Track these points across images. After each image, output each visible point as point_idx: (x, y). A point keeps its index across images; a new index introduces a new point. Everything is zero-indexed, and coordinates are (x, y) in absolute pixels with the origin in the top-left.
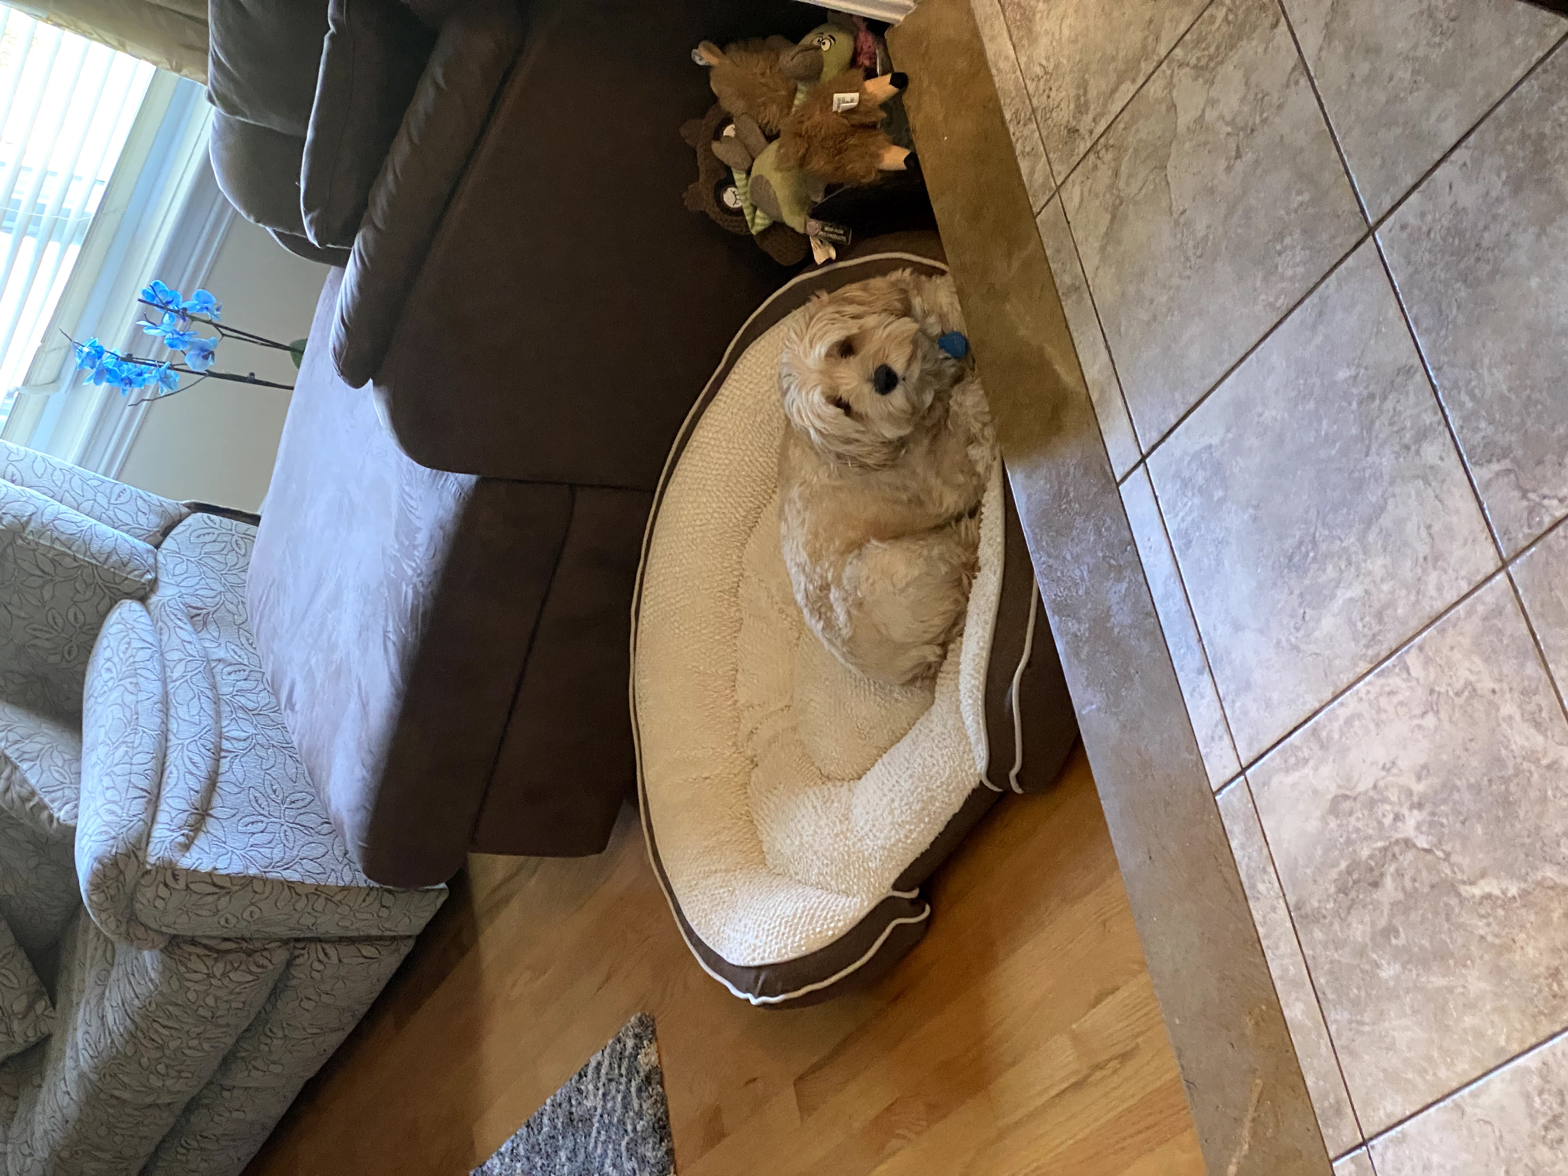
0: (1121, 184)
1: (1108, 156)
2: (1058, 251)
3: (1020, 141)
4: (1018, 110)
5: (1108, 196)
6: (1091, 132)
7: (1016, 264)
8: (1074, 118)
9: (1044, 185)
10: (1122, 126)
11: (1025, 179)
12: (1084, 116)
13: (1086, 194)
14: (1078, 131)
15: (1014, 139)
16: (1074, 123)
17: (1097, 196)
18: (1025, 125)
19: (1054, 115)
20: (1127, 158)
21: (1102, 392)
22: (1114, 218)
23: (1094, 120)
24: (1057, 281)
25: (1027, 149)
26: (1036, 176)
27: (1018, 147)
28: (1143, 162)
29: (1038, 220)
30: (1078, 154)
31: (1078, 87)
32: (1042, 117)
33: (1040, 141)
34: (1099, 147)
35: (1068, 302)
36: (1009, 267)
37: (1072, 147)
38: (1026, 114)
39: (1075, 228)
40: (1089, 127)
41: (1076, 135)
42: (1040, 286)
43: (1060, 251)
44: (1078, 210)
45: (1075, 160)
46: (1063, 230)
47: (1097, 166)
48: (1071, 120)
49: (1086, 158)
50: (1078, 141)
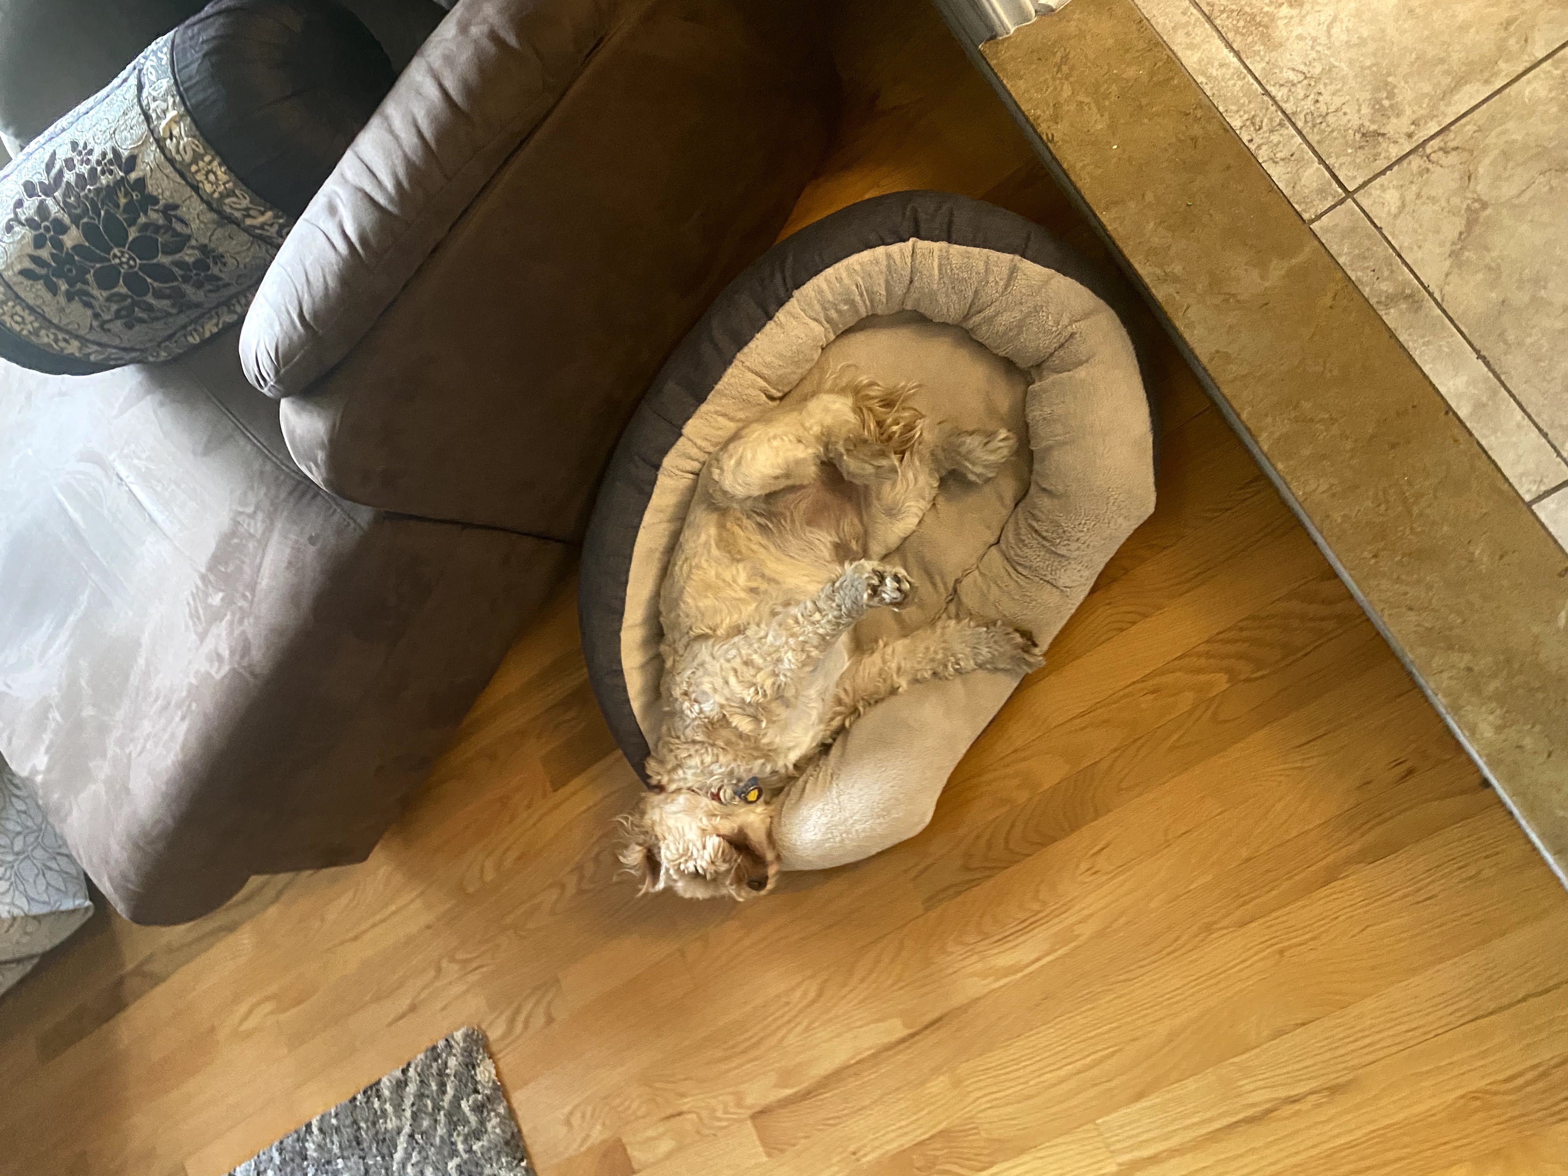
0: (1481, 187)
1: (1453, 158)
2: (1363, 259)
3: (1265, 148)
4: (1253, 117)
5: (1456, 201)
6: (1409, 135)
7: (1277, 273)
8: (1374, 122)
9: (1322, 192)
10: (1470, 129)
11: (1280, 184)
12: (1394, 120)
13: (1410, 197)
14: (1383, 134)
15: (1252, 147)
16: (1373, 127)
17: (1433, 200)
18: (1272, 131)
19: (1330, 119)
20: (1487, 161)
21: (1479, 406)
22: (1471, 223)
23: (1413, 123)
25: (1281, 155)
26: (1304, 183)
27: (1263, 155)
28: (1518, 165)
29: (1315, 226)
30: (1388, 158)
31: (1377, 89)
32: (1306, 122)
33: (1305, 146)
34: (1428, 150)
35: (1392, 311)
36: (1262, 278)
37: (1373, 151)
38: (1271, 120)
39: (1393, 234)
40: (1405, 130)
41: (1380, 139)
42: (1330, 295)
43: (1365, 258)
44: (1396, 216)
45: (1382, 164)
46: (1369, 237)
47: (1428, 170)
48: (1367, 124)
49: (1407, 160)
50: (1384, 145)
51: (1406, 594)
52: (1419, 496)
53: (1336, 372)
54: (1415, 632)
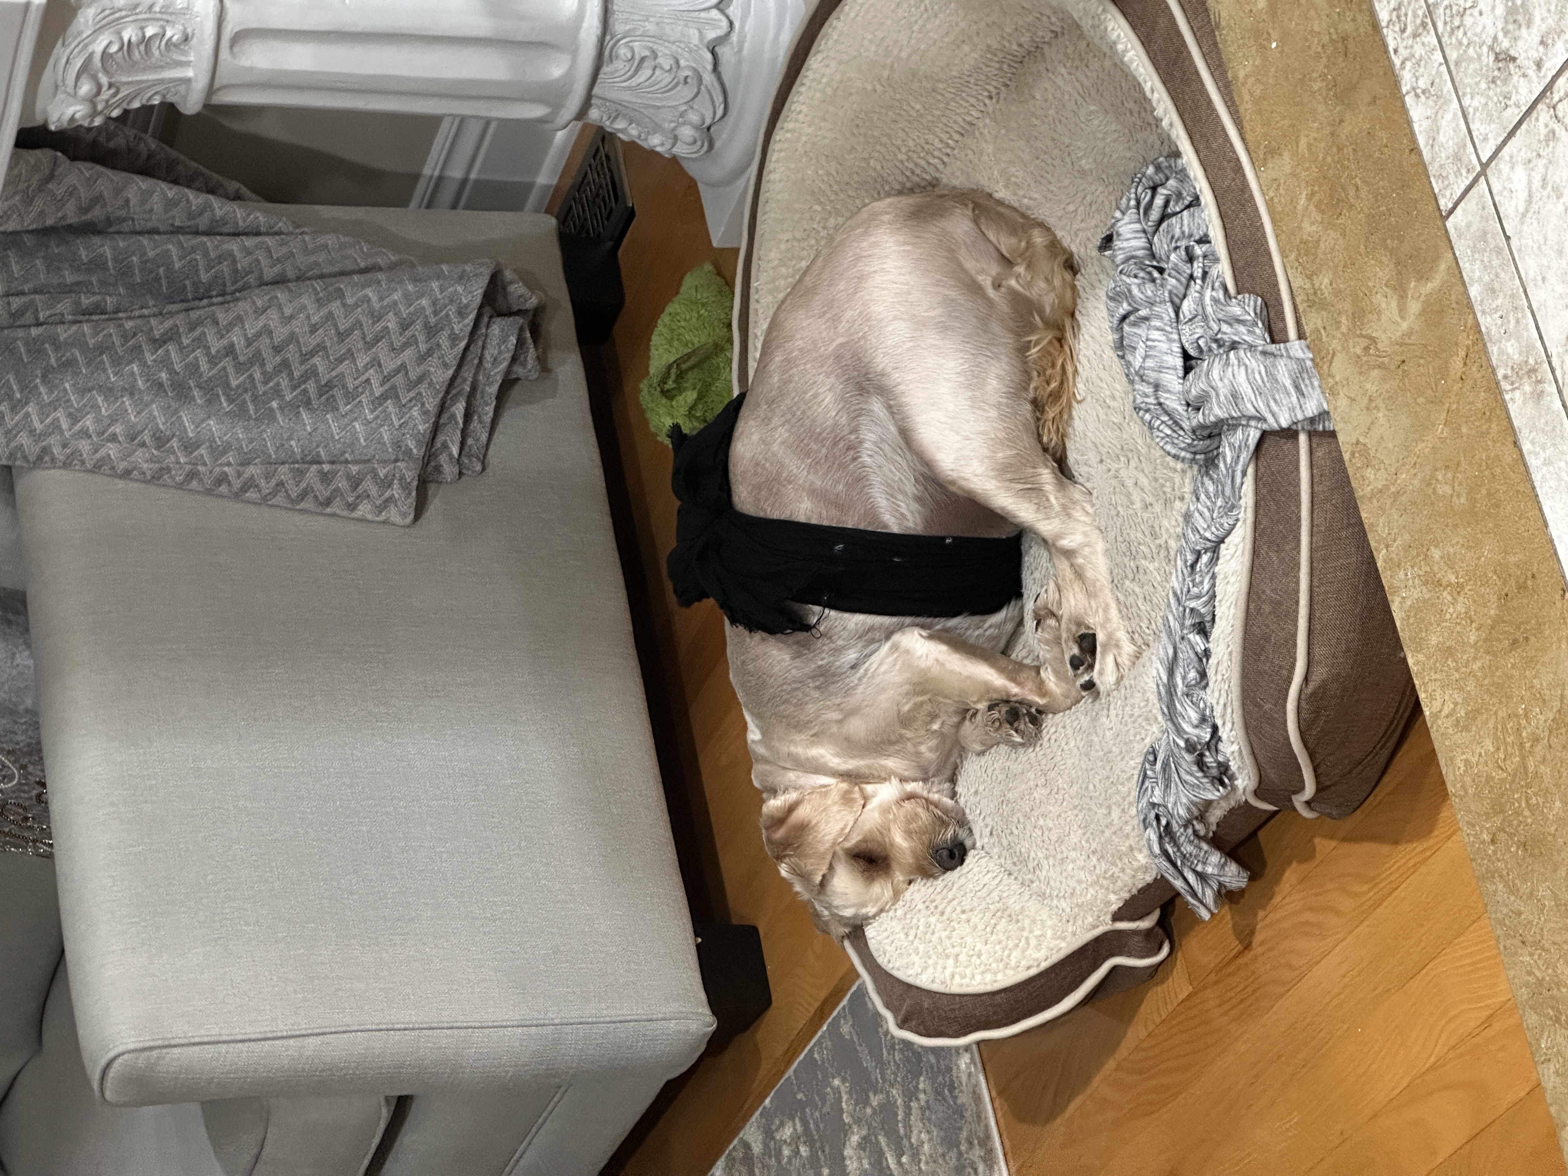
2: (1492, 291)
3: (1408, 65)
6: (1539, 65)
7: (1414, 307)
8: (1506, 33)
9: (1457, 158)
11: (1421, 140)
12: (1524, 31)
13: (1537, 183)
14: (1514, 59)
15: (1397, 62)
16: (1506, 44)
18: (1415, 35)
19: (1468, 20)
23: (1542, 43)
24: (1494, 350)
25: (1422, 84)
26: (1442, 138)
27: (1406, 81)
29: (1449, 224)
30: (1517, 106)
32: (1445, 23)
33: (1444, 68)
34: (1556, 98)
35: (1517, 394)
36: (1402, 310)
37: (1505, 89)
38: (1415, 15)
39: (1519, 250)
40: (1535, 55)
41: (1511, 66)
42: (1462, 354)
43: (1493, 291)
44: (1524, 215)
45: (1513, 115)
46: (1499, 251)
47: (1553, 132)
48: (1500, 35)
49: (1534, 115)
50: (1515, 78)
51: (1519, 914)
52: (1536, 740)
53: (1463, 500)
54: (1527, 985)
